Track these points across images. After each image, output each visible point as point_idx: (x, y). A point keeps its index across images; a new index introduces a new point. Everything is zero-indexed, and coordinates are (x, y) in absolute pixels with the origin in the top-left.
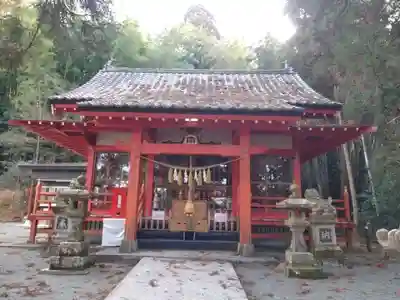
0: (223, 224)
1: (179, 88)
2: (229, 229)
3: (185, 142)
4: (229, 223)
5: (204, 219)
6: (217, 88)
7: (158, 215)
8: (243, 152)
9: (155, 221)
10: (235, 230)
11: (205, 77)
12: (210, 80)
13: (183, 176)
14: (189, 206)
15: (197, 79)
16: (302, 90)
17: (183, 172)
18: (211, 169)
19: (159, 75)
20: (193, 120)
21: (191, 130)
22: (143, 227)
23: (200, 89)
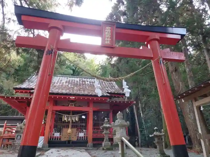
0: (82, 137)
1: (67, 84)
2: (84, 139)
3: (70, 106)
4: (85, 137)
5: (75, 136)
6: (83, 85)
7: (57, 135)
8: (90, 110)
9: (55, 137)
10: (87, 139)
11: (78, 79)
12: (80, 81)
13: (68, 118)
14: (69, 130)
15: (75, 80)
16: (114, 87)
17: (68, 117)
18: (79, 116)
19: (58, 78)
20: (73, 98)
21: (72, 101)
22: (50, 139)
23: (76, 85)
